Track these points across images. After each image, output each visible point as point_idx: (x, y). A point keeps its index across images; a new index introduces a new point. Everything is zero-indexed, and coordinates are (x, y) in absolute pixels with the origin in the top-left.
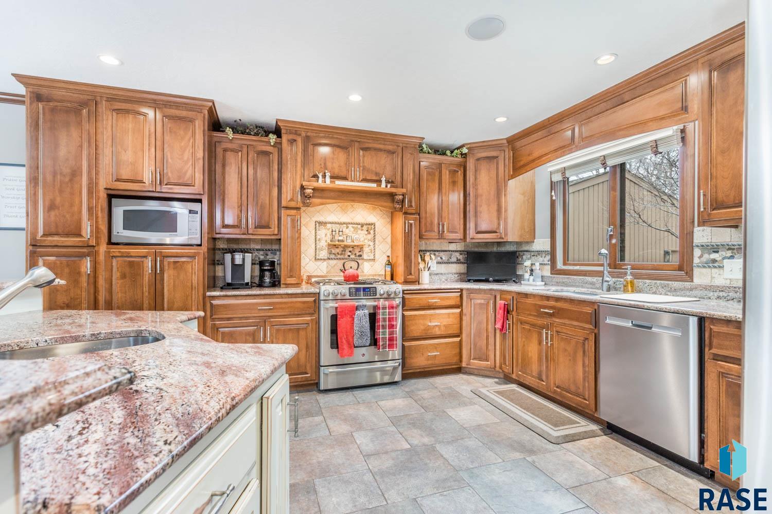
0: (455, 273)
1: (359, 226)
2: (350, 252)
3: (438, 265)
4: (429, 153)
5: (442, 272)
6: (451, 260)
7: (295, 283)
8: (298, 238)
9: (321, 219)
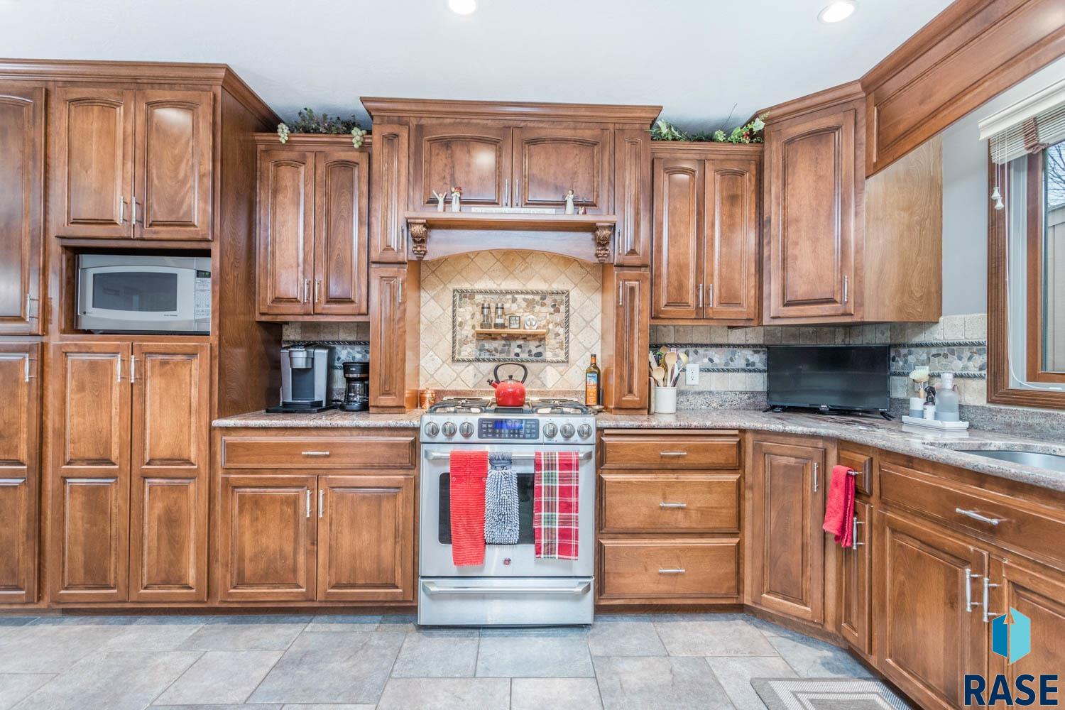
0: (741, 392)
1: (538, 298)
2: (520, 346)
3: (704, 374)
4: (674, 139)
5: (712, 389)
6: (732, 365)
7: (394, 404)
8: (399, 321)
9: (466, 286)
